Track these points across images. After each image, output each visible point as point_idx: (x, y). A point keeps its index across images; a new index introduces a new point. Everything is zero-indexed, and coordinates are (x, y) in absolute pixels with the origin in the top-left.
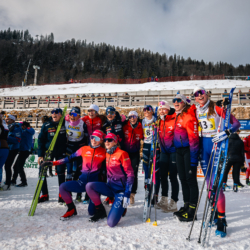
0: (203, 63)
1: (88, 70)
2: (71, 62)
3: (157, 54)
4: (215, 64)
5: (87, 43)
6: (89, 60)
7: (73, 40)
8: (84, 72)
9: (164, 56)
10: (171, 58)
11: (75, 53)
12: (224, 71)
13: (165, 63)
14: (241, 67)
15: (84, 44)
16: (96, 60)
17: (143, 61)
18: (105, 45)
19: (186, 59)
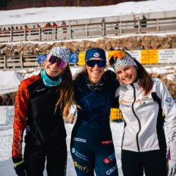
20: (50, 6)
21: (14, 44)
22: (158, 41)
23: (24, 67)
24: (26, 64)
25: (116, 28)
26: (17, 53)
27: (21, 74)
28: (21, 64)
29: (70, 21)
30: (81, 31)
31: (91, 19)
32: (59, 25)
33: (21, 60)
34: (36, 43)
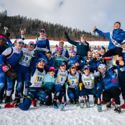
1: (29, 33)
2: (18, 28)
3: (67, 27)
5: (28, 18)
6: (29, 28)
7: (19, 16)
9: (71, 29)
10: (74, 30)
11: (20, 23)
13: (71, 32)
15: (25, 18)
16: (33, 28)
17: (59, 30)
18: (38, 20)
19: (82, 31)
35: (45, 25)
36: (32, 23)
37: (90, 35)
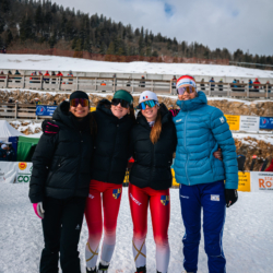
0: (175, 42)
1: (27, 36)
3: (120, 24)
4: (189, 44)
6: (29, 22)
8: (23, 39)
10: (137, 30)
12: (200, 54)
13: (131, 37)
14: (218, 50)
17: (103, 31)
20: (57, 55)
21: (9, 90)
22: (171, 103)
23: (18, 118)
24: (20, 114)
25: (128, 85)
26: (11, 101)
27: (13, 125)
28: (15, 114)
29: (78, 73)
30: (89, 84)
31: (101, 74)
32: (65, 75)
33: (15, 109)
34: (35, 92)
35: (69, 18)
36: (35, 10)
37: (173, 46)
